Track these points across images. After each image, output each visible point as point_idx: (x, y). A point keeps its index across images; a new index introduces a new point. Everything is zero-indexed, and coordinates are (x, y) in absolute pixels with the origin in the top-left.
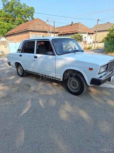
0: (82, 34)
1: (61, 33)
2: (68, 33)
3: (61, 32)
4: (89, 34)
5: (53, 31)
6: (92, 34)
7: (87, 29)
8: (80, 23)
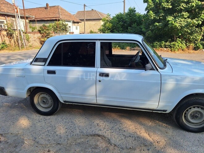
0: (67, 23)
1: (33, 19)
2: (43, 19)
3: (33, 17)
4: (74, 22)
5: (23, 16)
6: (78, 23)
7: (70, 16)
8: (59, 6)
